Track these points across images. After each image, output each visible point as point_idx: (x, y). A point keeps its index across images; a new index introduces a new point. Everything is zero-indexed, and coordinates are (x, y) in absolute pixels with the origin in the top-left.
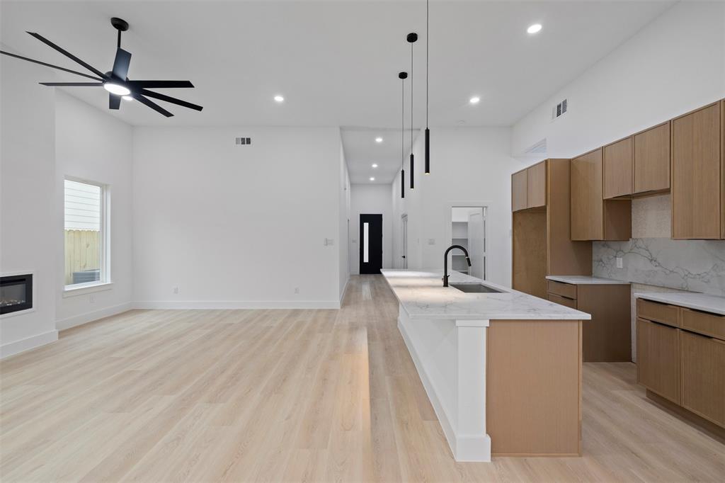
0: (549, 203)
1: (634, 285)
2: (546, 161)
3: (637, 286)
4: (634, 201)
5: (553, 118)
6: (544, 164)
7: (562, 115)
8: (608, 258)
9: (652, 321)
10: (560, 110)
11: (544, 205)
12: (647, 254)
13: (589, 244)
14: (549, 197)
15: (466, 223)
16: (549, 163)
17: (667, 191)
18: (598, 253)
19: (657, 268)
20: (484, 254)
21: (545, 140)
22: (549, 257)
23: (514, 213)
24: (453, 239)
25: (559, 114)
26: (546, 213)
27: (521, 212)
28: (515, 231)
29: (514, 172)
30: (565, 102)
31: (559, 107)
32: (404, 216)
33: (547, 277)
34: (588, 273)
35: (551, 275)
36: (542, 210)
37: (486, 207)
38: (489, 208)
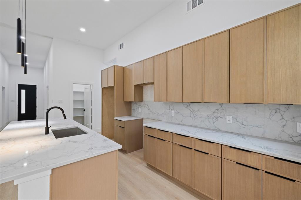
0: (115, 85)
1: (144, 119)
2: (114, 66)
3: (145, 119)
4: (144, 87)
5: (119, 49)
6: (113, 67)
7: (122, 49)
8: (136, 109)
9: (149, 135)
10: (121, 46)
11: (113, 85)
12: (147, 107)
13: (130, 103)
14: (115, 82)
15: (83, 92)
16: (115, 66)
17: (152, 83)
18: (134, 106)
19: (151, 112)
20: (91, 107)
21: (116, 58)
22: (115, 109)
23: (102, 88)
24: (74, 100)
25: (121, 48)
26: (114, 89)
27: (105, 88)
28: (103, 97)
29: (102, 70)
30: (123, 43)
31: (121, 45)
32: (48, 87)
33: (115, 118)
34: (130, 115)
35: (116, 117)
36: (112, 88)
37: (92, 85)
38: (93, 86)
